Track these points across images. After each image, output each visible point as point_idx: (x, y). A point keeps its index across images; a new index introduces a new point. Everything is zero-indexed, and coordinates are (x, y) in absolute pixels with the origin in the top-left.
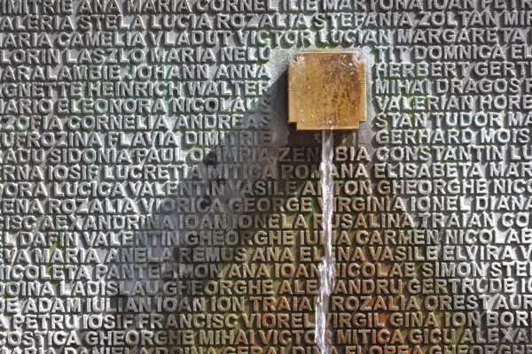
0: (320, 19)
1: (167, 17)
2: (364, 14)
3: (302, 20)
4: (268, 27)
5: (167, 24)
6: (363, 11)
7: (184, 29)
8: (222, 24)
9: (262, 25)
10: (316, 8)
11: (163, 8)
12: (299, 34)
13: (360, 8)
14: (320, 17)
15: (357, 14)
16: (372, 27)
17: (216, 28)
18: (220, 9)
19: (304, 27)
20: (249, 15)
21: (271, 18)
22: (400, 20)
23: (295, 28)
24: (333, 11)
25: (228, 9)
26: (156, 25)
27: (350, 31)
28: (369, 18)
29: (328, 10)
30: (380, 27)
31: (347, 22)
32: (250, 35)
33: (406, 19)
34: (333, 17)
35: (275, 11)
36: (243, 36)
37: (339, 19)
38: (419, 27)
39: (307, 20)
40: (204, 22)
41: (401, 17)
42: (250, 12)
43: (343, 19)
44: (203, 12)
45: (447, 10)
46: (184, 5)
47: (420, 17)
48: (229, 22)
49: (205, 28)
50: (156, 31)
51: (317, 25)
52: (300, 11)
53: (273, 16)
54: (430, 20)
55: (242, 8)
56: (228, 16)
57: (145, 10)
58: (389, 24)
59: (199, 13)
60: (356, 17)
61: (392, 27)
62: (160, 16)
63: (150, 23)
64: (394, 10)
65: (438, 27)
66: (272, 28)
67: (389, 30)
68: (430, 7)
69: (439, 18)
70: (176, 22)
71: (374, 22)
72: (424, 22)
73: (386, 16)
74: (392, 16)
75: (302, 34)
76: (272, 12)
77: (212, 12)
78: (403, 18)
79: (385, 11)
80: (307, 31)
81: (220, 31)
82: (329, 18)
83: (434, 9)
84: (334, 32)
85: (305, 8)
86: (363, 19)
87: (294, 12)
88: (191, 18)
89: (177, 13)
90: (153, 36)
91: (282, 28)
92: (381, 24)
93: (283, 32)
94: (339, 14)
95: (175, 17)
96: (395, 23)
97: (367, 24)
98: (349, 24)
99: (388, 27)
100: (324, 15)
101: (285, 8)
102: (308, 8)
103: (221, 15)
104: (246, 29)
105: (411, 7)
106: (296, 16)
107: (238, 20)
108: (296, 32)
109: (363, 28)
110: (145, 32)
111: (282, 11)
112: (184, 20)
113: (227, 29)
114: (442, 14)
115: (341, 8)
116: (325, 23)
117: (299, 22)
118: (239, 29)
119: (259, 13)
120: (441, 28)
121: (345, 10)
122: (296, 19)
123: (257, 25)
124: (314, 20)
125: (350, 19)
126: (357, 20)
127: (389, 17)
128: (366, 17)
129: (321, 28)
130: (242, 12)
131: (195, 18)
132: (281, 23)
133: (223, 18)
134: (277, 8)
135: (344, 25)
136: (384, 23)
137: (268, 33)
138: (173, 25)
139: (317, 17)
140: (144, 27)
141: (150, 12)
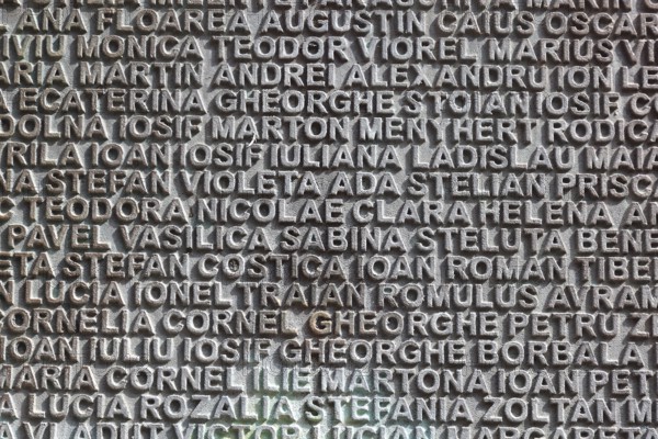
0: (316, 407)
1: (56, 398)
2: (391, 399)
3: (285, 406)
4: (227, 419)
5: (55, 411)
6: (389, 394)
7: (84, 419)
8: (149, 412)
9: (218, 416)
10: (309, 387)
11: (50, 382)
12: (280, 430)
13: (385, 391)
14: (316, 402)
15: (379, 399)
16: (404, 421)
17: (139, 418)
18: (145, 386)
19: (288, 420)
20: (196, 396)
21: (232, 402)
22: (451, 411)
23: (273, 421)
24: (338, 392)
25: (161, 386)
26: (37, 410)
27: (366, 427)
28: (398, 407)
29: (329, 391)
30: (418, 423)
31: (361, 412)
32: (196, 431)
33: (461, 409)
34: (338, 403)
35: (241, 391)
36: (185, 432)
37: (349, 406)
38: (484, 423)
39: (295, 408)
40: (118, 407)
41: (454, 405)
42: (197, 392)
43: (356, 407)
44: (118, 391)
45: (532, 394)
46: (85, 378)
47: (487, 405)
48: (161, 408)
49: (121, 418)
50: (36, 420)
51: (311, 416)
52: (283, 392)
53: (237, 399)
54: (502, 412)
55: (185, 386)
56: (159, 399)
57: (20, 385)
58: (432, 416)
59: (110, 391)
60: (377, 405)
61: (439, 422)
62: (45, 395)
63: (26, 406)
64: (442, 393)
65: (516, 424)
66: (234, 420)
67: (433, 428)
68: (503, 389)
69: (517, 408)
70: (71, 407)
71: (408, 413)
72: (493, 415)
73: (429, 404)
74: (438, 404)
75: (285, 432)
76: (235, 393)
77: (133, 391)
78: (457, 408)
79: (427, 395)
80: (292, 426)
81: (146, 424)
82: (332, 405)
83: (510, 393)
84: (340, 428)
85: (291, 387)
86: (388, 408)
87: (272, 394)
88: (96, 399)
89: (74, 391)
90: (31, 429)
91: (251, 421)
92: (420, 417)
93: (252, 427)
94: (348, 399)
95: (70, 398)
96: (444, 416)
97: (395, 417)
98: (366, 417)
99: (431, 422)
100: (322, 400)
101: (257, 387)
102: (296, 387)
103: (148, 395)
104: (190, 420)
105: (470, 390)
106: (275, 400)
107: (176, 405)
108: (275, 428)
109: (390, 422)
110: (17, 423)
111: (252, 392)
112: (84, 404)
113: (158, 420)
114: (524, 401)
115: (351, 388)
116: (324, 413)
117: (281, 410)
118: (177, 420)
119: (214, 393)
120: (522, 426)
121: (359, 391)
122: (276, 405)
123: (208, 415)
124: (306, 407)
125: (366, 407)
126: (379, 408)
127: (434, 405)
128: (395, 405)
129: (316, 422)
130: (184, 392)
131: (104, 400)
132: (250, 411)
133: (151, 401)
134: (243, 386)
135: (357, 417)
136: (424, 413)
137: (227, 429)
138: (66, 411)
139: (311, 404)
140: (17, 413)
141: (28, 389)
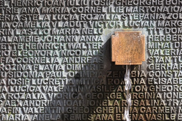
0: (124, 16)
1: (59, 15)
2: (143, 14)
3: (117, 16)
4: (102, 20)
5: (59, 18)
6: (143, 13)
7: (66, 20)
8: (83, 18)
9: (100, 19)
10: (123, 11)
11: (57, 11)
12: (116, 22)
13: (142, 11)
14: (124, 15)
15: (140, 14)
16: (147, 20)
17: (80, 20)
18: (81, 12)
19: (118, 20)
20: (94, 14)
21: (103, 16)
23: (114, 20)
24: (130, 13)
25: (85, 12)
26: (54, 18)
27: (137, 21)
28: (145, 16)
29: (128, 12)
30: (150, 20)
31: (136, 17)
32: (94, 23)
33: (161, 16)
34: (130, 15)
35: (106, 13)
36: (92, 23)
37: (133, 16)
38: (167, 20)
39: (119, 17)
40: (75, 17)
41: (159, 15)
42: (94, 13)
43: (135, 16)
44: (74, 13)
45: (179, 12)
46: (66, 10)
47: (167, 15)
48: (86, 17)
49: (75, 20)
50: (54, 21)
51: (123, 19)
52: (116, 13)
53: (105, 15)
54: (171, 17)
56: (85, 15)
57: (50, 12)
58: (154, 18)
60: (140, 15)
61: (155, 20)
62: (56, 15)
63: (51, 18)
64: (156, 12)
65: (175, 20)
66: (104, 20)
67: (154, 21)
68: (172, 11)
69: (175, 16)
70: (63, 17)
71: (148, 18)
72: (169, 18)
73: (153, 15)
74: (155, 15)
75: (117, 23)
76: (104, 13)
77: (78, 13)
78: (160, 16)
79: (152, 13)
80: (119, 21)
81: (82, 21)
82: (128, 16)
83: (173, 12)
84: (131, 22)
85: (118, 11)
86: (143, 16)
87: (113, 13)
88: (69, 15)
89: (63, 14)
90: (53, 23)
91: (108, 20)
92: (151, 18)
93: (109, 22)
94: (132, 14)
95: (62, 15)
96: (157, 18)
97: (144, 19)
98: (137, 19)
99: (154, 20)
100: (126, 15)
101: (110, 12)
102: (119, 12)
103: (82, 14)
104: (93, 20)
105: (164, 11)
106: (114, 15)
107: (89, 17)
108: (114, 22)
110: (49, 22)
111: (108, 13)
112: (66, 17)
113: (85, 20)
114: (177, 14)
115: (133, 11)
116: (127, 18)
117: (116, 17)
118: (90, 20)
119: (99, 14)
120: (176, 20)
121: (135, 12)
123: (97, 19)
124: (122, 17)
125: (137, 16)
129: (125, 20)
130: (91, 13)
131: (71, 16)
132: (108, 18)
133: (83, 16)
134: (106, 12)
135: (135, 19)
136: (152, 17)
137: (102, 22)
138: (62, 19)
139: (123, 16)
140: (49, 19)
141: (52, 13)
